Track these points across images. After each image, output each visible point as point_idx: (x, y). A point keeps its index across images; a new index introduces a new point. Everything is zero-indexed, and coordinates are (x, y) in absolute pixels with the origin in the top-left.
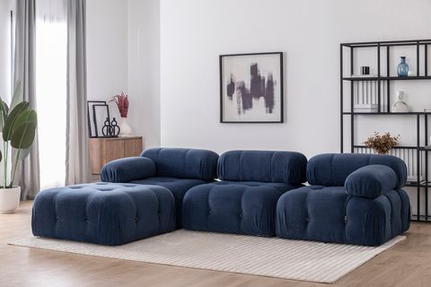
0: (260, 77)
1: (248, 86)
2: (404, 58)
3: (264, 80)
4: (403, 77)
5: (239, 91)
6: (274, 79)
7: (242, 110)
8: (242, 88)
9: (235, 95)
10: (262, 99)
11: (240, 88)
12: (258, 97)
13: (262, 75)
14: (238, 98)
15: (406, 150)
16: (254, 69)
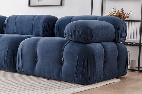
15: (136, 23)
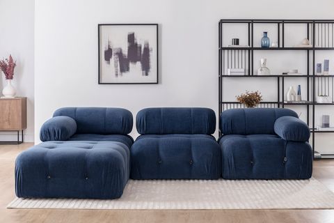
0: (136, 44)
1: (125, 52)
2: (266, 33)
3: (140, 48)
4: (265, 48)
5: (116, 56)
6: (150, 47)
7: (119, 72)
8: (120, 54)
9: (113, 60)
10: (139, 64)
11: (117, 54)
12: (135, 61)
13: (138, 43)
14: (115, 62)
16: (131, 38)
